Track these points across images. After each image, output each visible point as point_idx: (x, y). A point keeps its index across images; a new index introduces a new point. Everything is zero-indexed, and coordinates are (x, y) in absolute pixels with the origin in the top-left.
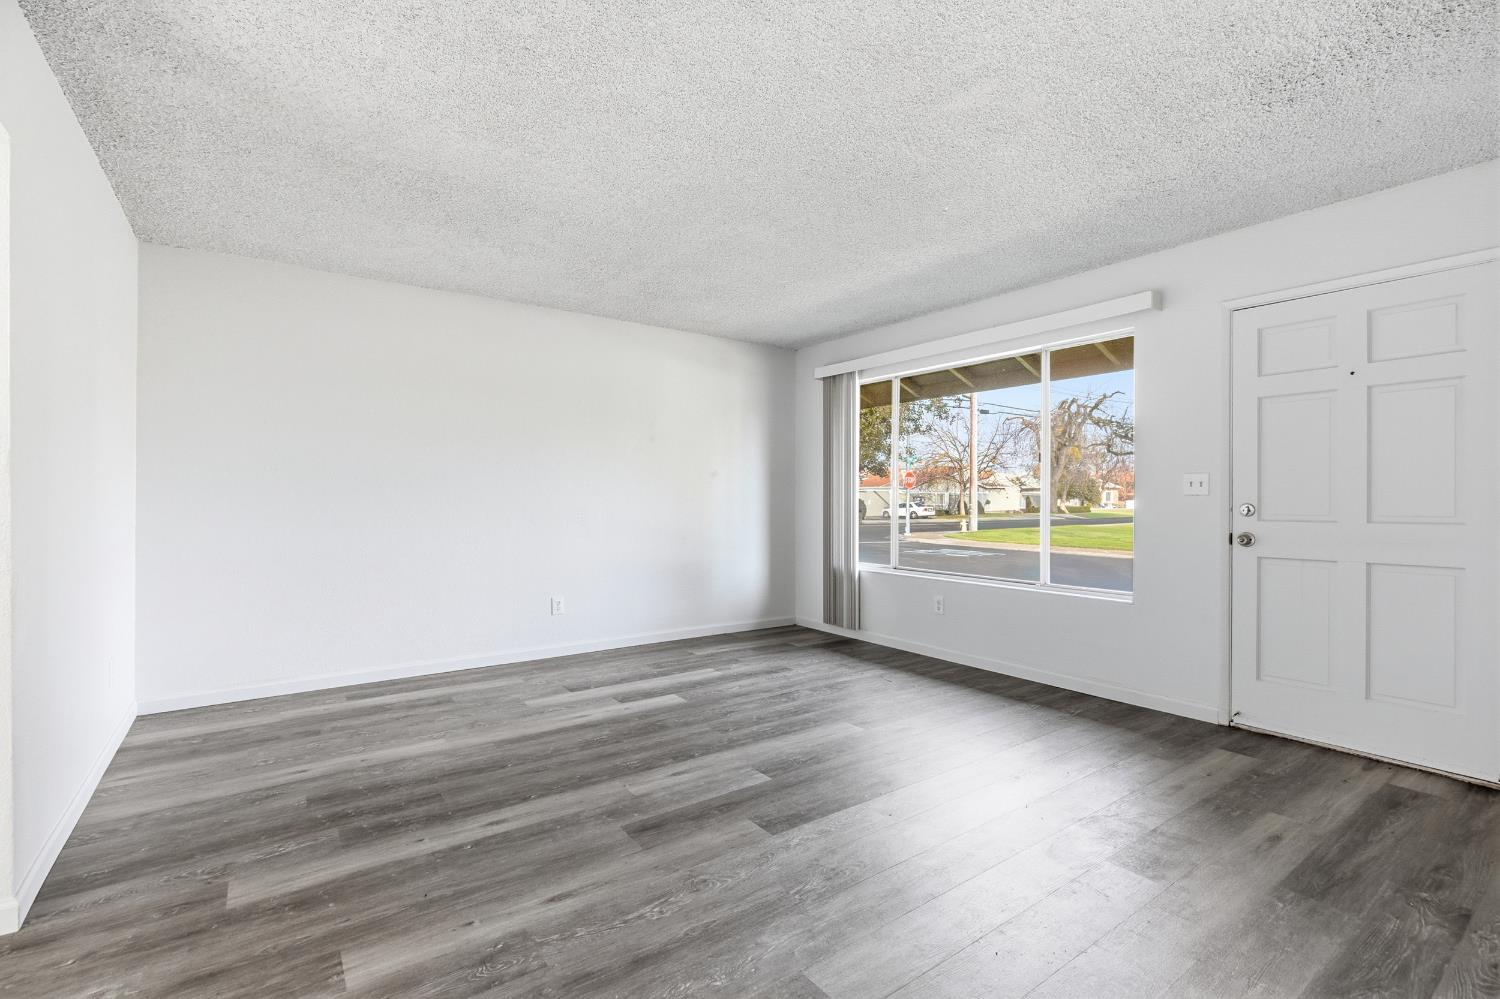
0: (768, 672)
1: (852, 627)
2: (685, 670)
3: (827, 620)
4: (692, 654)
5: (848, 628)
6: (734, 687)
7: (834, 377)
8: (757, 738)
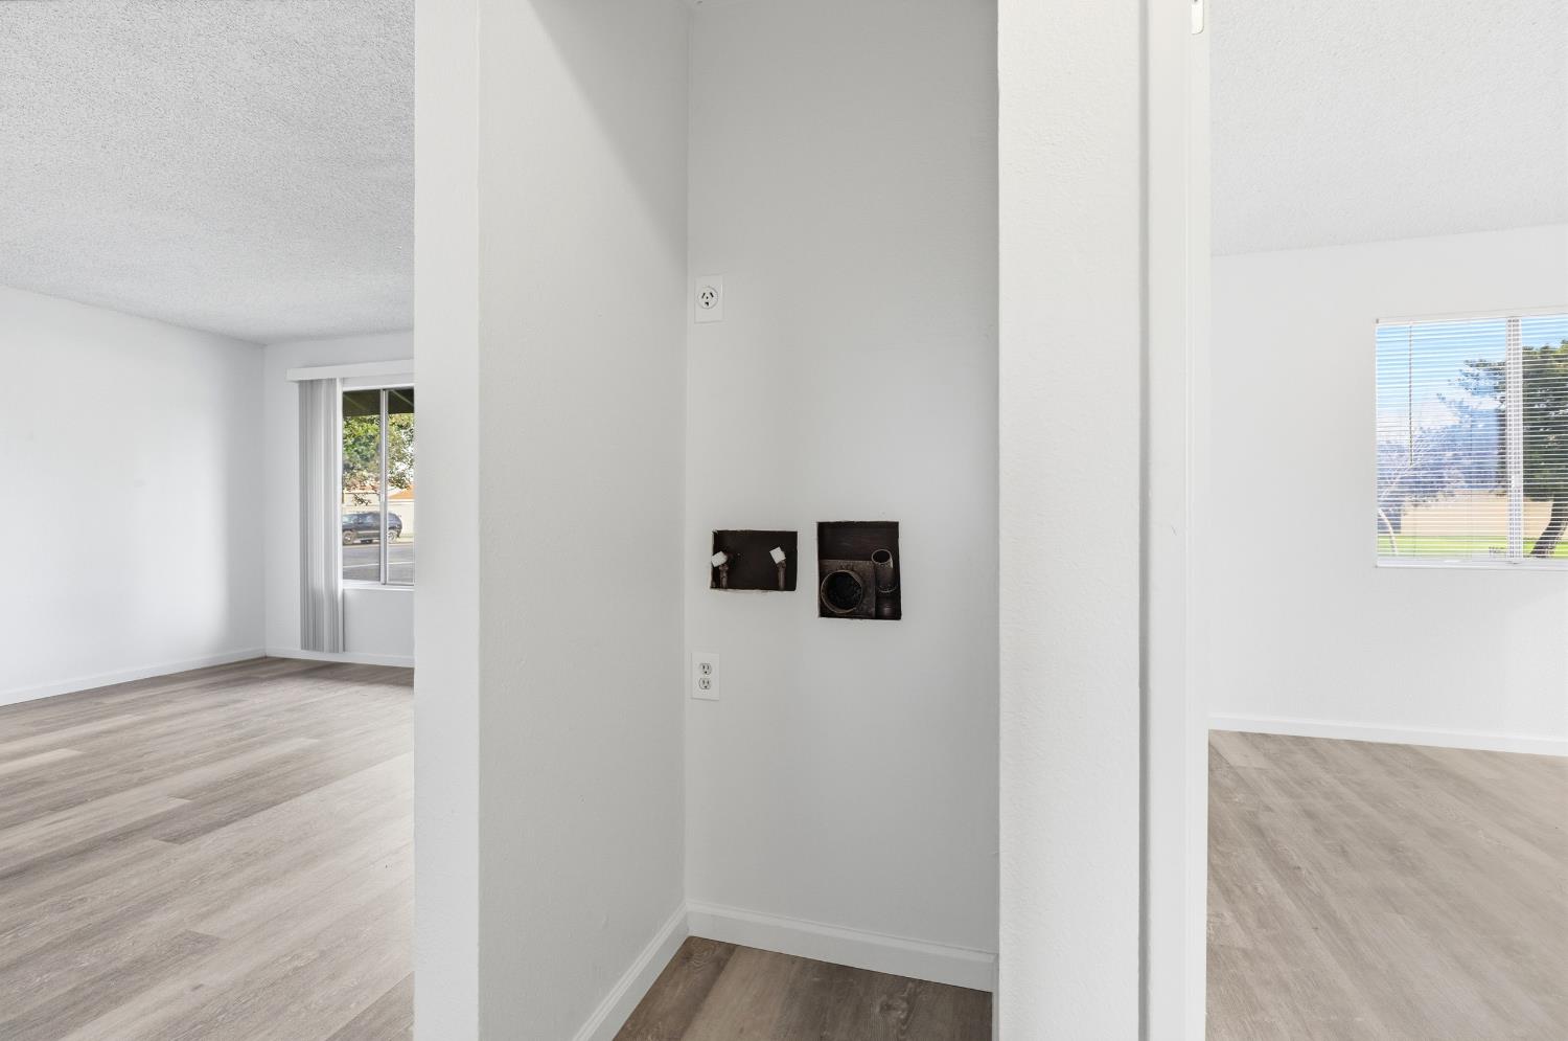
0: (210, 708)
1: (335, 650)
2: (88, 721)
3: (305, 646)
4: (101, 703)
5: (330, 651)
6: (161, 728)
7: (312, 381)
8: (179, 770)
